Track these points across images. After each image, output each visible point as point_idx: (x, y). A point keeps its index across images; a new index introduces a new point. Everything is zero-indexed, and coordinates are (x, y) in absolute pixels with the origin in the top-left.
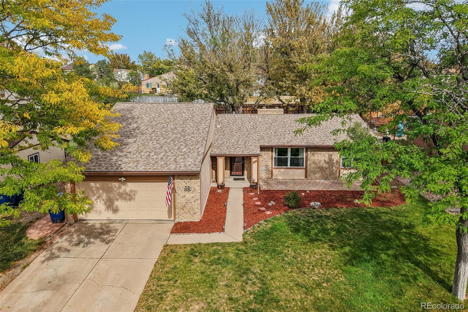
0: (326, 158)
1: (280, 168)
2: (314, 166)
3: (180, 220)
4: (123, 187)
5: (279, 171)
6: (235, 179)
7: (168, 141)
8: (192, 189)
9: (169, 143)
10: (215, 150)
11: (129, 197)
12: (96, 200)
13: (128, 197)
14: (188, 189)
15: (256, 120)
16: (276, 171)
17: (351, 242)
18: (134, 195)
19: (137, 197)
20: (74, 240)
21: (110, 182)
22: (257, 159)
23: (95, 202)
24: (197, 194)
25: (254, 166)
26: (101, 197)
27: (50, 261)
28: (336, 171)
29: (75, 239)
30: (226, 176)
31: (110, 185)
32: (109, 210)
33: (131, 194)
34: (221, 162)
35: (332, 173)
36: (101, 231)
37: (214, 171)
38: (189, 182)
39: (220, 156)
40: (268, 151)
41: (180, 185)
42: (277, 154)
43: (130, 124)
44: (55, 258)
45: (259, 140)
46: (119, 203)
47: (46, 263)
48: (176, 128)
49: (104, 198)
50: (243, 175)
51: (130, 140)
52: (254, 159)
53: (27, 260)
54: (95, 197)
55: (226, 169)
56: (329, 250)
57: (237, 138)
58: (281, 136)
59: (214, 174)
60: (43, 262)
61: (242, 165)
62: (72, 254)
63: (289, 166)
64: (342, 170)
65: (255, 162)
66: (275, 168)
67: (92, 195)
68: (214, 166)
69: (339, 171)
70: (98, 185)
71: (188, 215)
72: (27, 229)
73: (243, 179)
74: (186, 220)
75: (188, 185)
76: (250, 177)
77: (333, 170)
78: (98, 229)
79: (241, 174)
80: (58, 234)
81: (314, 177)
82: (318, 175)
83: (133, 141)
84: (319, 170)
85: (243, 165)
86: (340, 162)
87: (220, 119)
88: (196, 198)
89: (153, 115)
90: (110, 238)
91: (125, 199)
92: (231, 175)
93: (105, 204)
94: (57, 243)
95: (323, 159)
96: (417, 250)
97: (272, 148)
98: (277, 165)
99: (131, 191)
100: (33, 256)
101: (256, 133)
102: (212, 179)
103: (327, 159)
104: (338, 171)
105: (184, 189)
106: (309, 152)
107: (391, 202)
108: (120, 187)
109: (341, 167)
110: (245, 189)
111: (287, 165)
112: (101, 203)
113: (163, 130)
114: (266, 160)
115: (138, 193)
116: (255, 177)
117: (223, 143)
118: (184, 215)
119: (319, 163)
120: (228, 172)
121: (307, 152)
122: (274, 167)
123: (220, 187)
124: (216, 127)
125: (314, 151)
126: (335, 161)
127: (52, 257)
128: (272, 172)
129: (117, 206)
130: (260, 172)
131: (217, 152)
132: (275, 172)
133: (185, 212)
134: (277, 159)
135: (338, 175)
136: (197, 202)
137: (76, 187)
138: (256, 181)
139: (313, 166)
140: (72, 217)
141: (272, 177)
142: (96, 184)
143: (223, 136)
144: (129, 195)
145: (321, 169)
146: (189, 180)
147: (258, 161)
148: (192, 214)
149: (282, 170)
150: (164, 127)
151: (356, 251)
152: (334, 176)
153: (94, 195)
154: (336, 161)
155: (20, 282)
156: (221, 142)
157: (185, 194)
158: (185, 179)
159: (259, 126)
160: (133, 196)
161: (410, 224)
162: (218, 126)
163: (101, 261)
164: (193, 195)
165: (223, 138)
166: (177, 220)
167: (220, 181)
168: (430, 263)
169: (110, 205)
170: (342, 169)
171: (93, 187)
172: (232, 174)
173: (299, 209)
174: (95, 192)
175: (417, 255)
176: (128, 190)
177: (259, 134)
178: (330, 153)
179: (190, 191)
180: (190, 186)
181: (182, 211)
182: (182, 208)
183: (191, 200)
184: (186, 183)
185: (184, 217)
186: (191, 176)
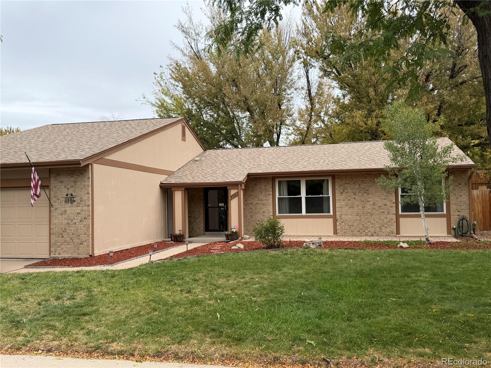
1: (289, 217)
2: (349, 211)
3: (57, 256)
8: (77, 199)
14: (70, 199)
22: (236, 190)
25: (233, 204)
28: (391, 220)
35: (383, 225)
38: (72, 187)
39: (178, 186)
40: (266, 186)
41: (59, 192)
42: (285, 191)
63: (304, 213)
64: (403, 219)
65: (234, 196)
66: (280, 217)
69: (397, 219)
71: (70, 246)
74: (67, 256)
77: (386, 218)
81: (349, 232)
82: (356, 228)
85: (226, 212)
86: (397, 203)
87: (206, 154)
95: (364, 199)
98: (283, 212)
104: (395, 220)
105: (64, 199)
106: (337, 186)
109: (400, 213)
111: (300, 211)
114: (263, 202)
116: (234, 223)
118: (63, 246)
120: (201, 224)
121: (334, 186)
122: (277, 214)
124: (194, 159)
125: (346, 184)
126: (387, 201)
131: (173, 182)
133: (65, 242)
134: (282, 201)
135: (395, 228)
139: (347, 210)
143: (197, 167)
145: (363, 216)
146: (72, 184)
147: (238, 194)
148: (76, 244)
154: (390, 201)
157: (67, 209)
158: (65, 182)
162: (197, 159)
164: (78, 210)
165: (195, 169)
166: (52, 256)
167: (177, 231)
170: (402, 216)
172: (209, 229)
179: (74, 203)
180: (73, 194)
181: (61, 239)
182: (61, 234)
183: (76, 218)
184: (68, 189)
185: (64, 249)
186: (76, 176)
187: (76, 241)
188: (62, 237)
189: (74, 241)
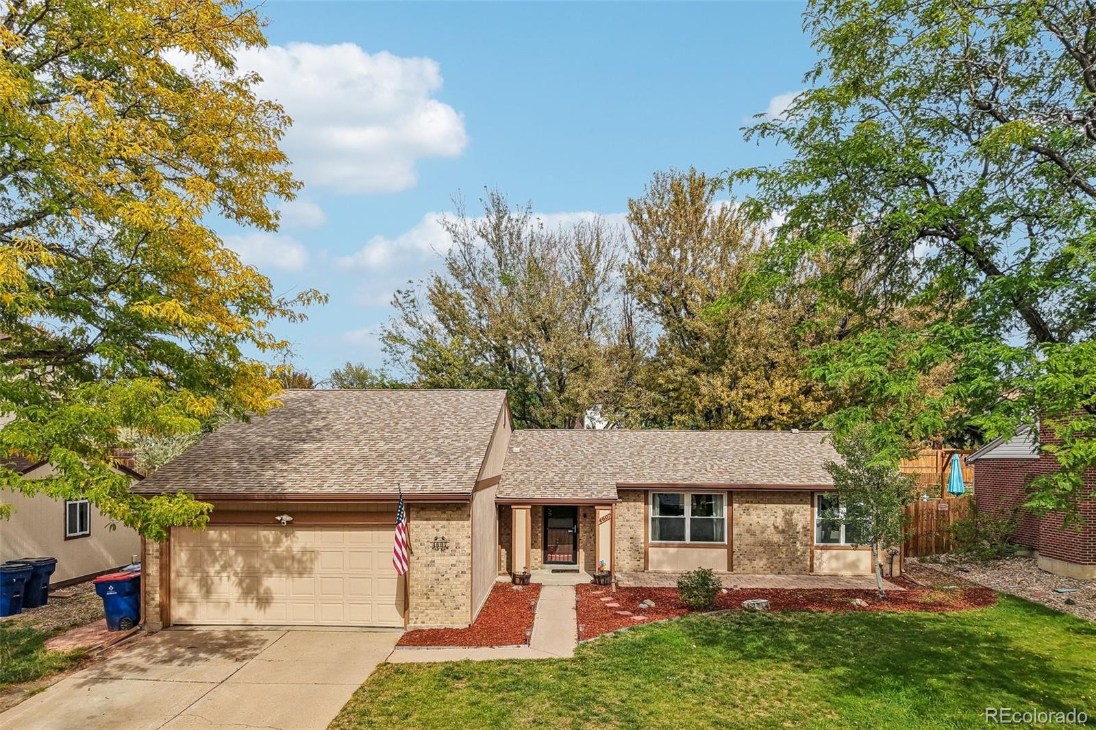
0: (779, 520)
1: (667, 546)
2: (750, 540)
3: (419, 625)
4: (286, 542)
5: (665, 553)
6: (554, 571)
7: (397, 447)
8: (452, 545)
9: (400, 450)
10: (509, 491)
11: (298, 566)
12: (219, 572)
13: (296, 565)
14: (441, 545)
15: (606, 440)
16: (656, 553)
17: (851, 661)
18: (312, 561)
19: (317, 566)
20: (159, 655)
21: (255, 529)
22: (608, 512)
23: (216, 579)
24: (464, 558)
25: (603, 530)
26: (231, 566)
27: (98, 685)
28: (804, 552)
29: (162, 652)
30: (533, 563)
31: (255, 537)
32: (249, 601)
33: (304, 558)
34: (521, 518)
35: (793, 559)
36: (225, 642)
37: (504, 552)
38: (444, 527)
39: (521, 503)
40: (635, 501)
41: (423, 534)
42: (657, 510)
43: (310, 421)
44: (109, 681)
45: (614, 474)
46: (273, 583)
47: (86, 687)
48: (416, 427)
49: (239, 570)
50: (575, 562)
51: (306, 446)
52: (602, 513)
53: (43, 684)
54: (217, 567)
55: (533, 546)
56: (794, 671)
57: (560, 469)
58: (666, 467)
59: (504, 558)
60: (80, 686)
61: (572, 537)
62: (151, 675)
63: (688, 540)
64: (819, 551)
65: (604, 519)
66: (654, 546)
67: (210, 560)
68: (504, 536)
69: (812, 552)
70: (225, 536)
71: (439, 612)
72: (47, 639)
73: (577, 571)
74: (435, 625)
75: (442, 533)
76: (591, 564)
77: (798, 550)
78: (220, 639)
79: (571, 560)
80: (120, 646)
81: (749, 568)
82: (760, 563)
83: (314, 446)
84: (761, 549)
85: (575, 536)
86: (813, 531)
87: (520, 439)
88: (461, 567)
89: (365, 408)
90: (248, 653)
91: (289, 571)
92: (546, 561)
93: (240, 583)
94: (118, 658)
95: (770, 524)
96: (1021, 674)
97: (646, 492)
98: (658, 537)
99: (304, 552)
100: (56, 678)
101: (607, 461)
102: (500, 569)
103: (780, 522)
104: (808, 553)
105: (432, 545)
106: (735, 506)
107: (947, 606)
108: (277, 542)
109: (815, 544)
110: (579, 588)
111: (682, 538)
112: (231, 582)
113: (387, 430)
114: (631, 524)
115: (319, 557)
116: (604, 556)
117: (528, 478)
118: (429, 612)
119: (762, 533)
120: (538, 553)
121: (730, 504)
122: (650, 541)
123: (518, 580)
124: (510, 449)
125: (747, 502)
126: (799, 528)
127: (103, 678)
128: (646, 554)
129: (267, 591)
130: (616, 554)
131: (513, 495)
132: (654, 554)
133: (432, 605)
134: (657, 522)
135: (809, 563)
136: (462, 579)
137: (172, 539)
138: (607, 568)
139: (748, 539)
140: (156, 613)
141: (646, 568)
142: (221, 535)
143: (527, 466)
144: (300, 561)
145: (768, 547)
146: (445, 523)
147: (611, 518)
148: (449, 608)
149: (672, 550)
150: (388, 426)
151: (864, 674)
152: (800, 566)
153: (215, 560)
154: (803, 528)
155: (19, 716)
156: (522, 477)
157: (435, 558)
158: (434, 519)
159: (612, 450)
160: (309, 565)
161: (999, 637)
162: (516, 449)
163: (222, 688)
164: (453, 560)
165: (527, 471)
166: (412, 625)
167: (519, 568)
168: (1058, 693)
169: (252, 588)
170: (817, 547)
171: (213, 541)
172: (549, 560)
173: (716, 612)
174: (218, 553)
175: (1022, 680)
176: (296, 548)
177: (614, 464)
178: (788, 507)
179: (446, 550)
180: (446, 537)
181: (425, 600)
182: (425, 594)
183: (449, 572)
184: (437, 530)
185: (430, 616)
186: (450, 512)
187: (449, 604)
188: (428, 598)
189: (446, 604)
